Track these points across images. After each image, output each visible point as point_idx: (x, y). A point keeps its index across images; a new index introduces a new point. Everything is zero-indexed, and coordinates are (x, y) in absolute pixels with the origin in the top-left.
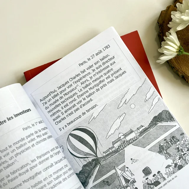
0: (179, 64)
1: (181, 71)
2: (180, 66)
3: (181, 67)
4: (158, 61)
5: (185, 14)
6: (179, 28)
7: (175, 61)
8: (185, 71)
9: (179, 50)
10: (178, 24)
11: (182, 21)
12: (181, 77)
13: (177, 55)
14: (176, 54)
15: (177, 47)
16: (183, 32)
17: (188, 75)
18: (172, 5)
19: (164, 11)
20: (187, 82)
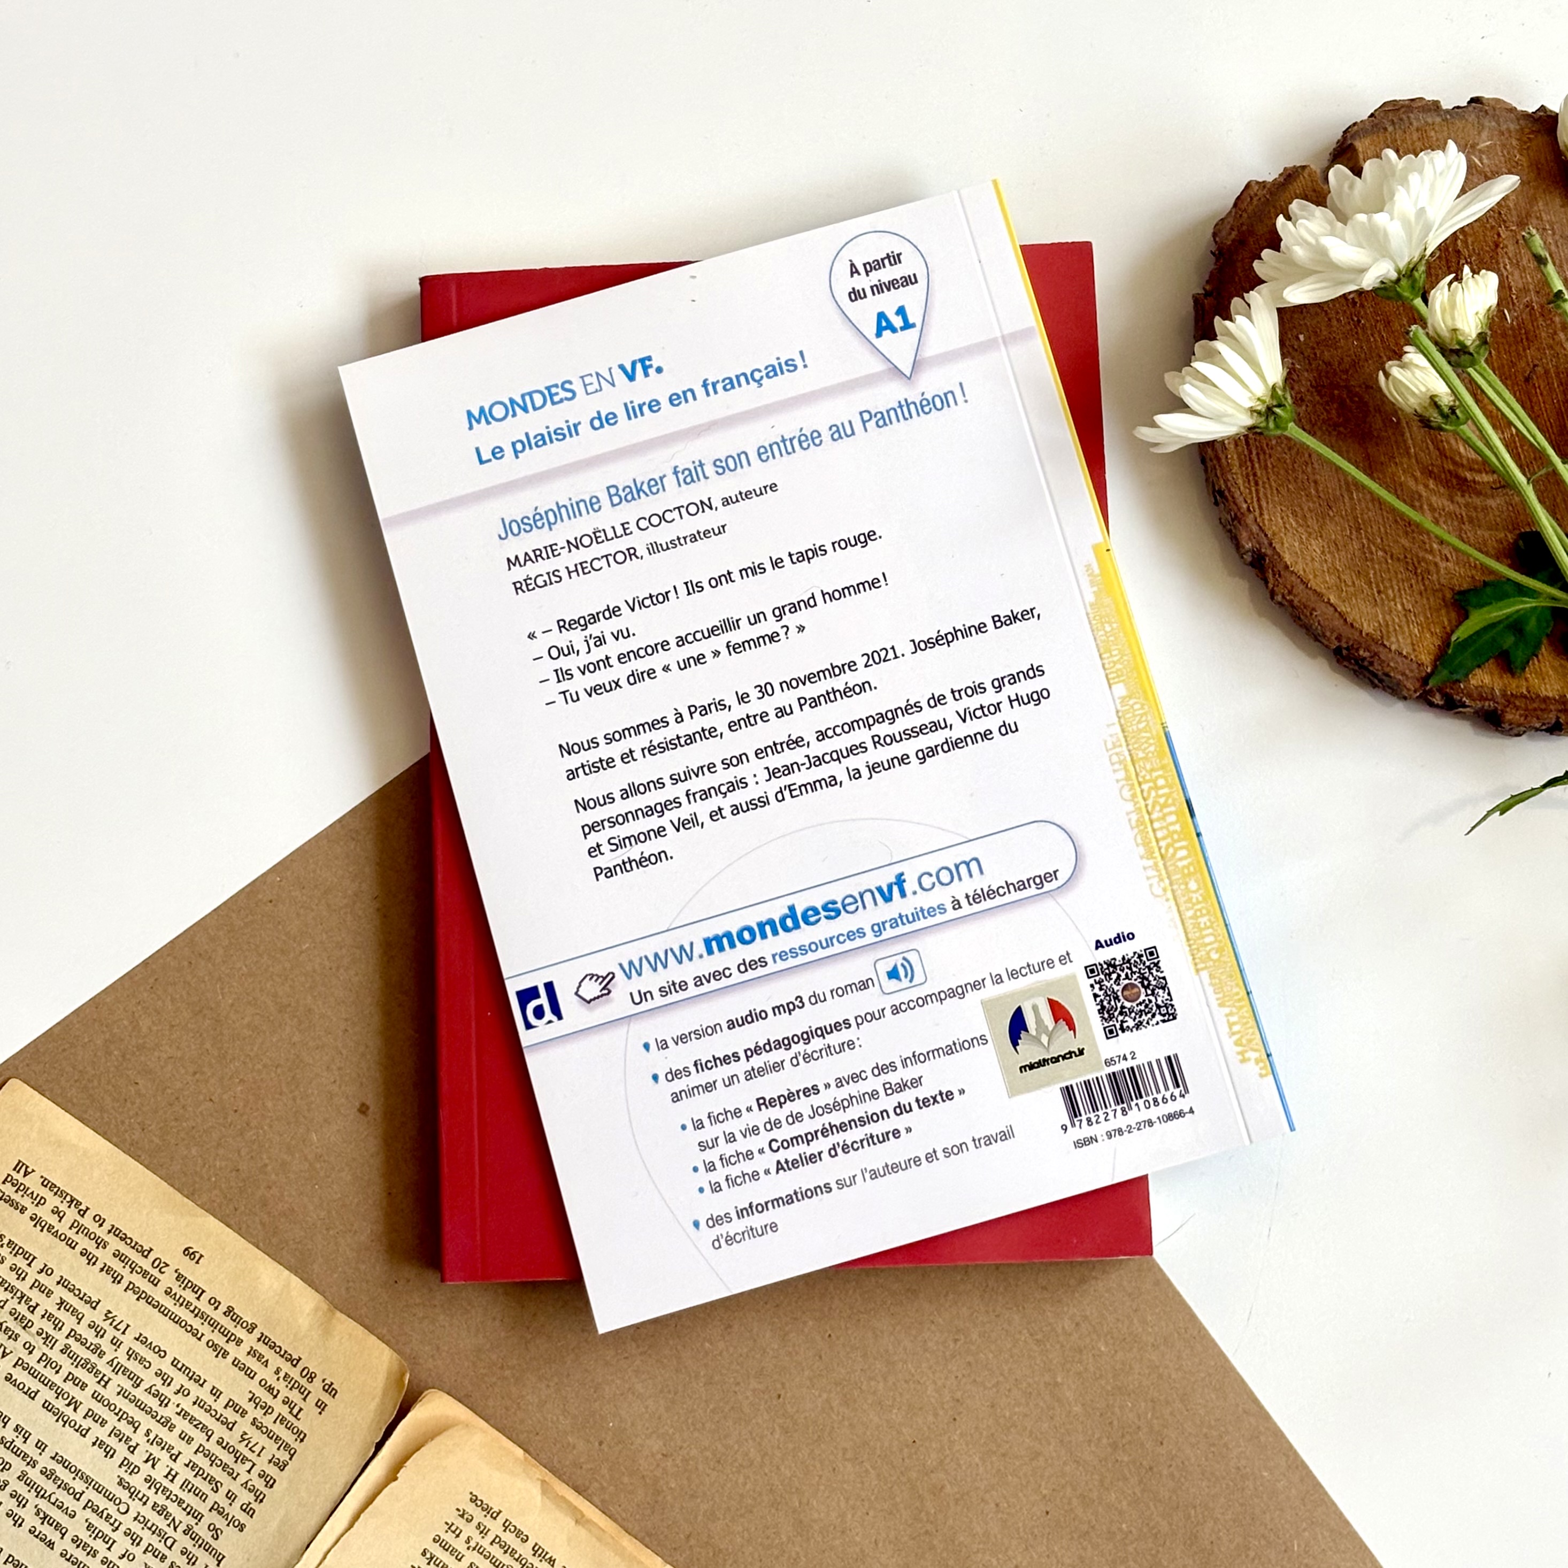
0: (1257, 484)
1: (1255, 528)
2: (1259, 500)
3: (1260, 507)
4: (1143, 433)
7: (1241, 466)
8: (1274, 534)
9: (1268, 409)
12: (1248, 557)
13: (1251, 429)
14: (1247, 421)
16: (1330, 326)
17: (1288, 558)
18: (1316, 167)
19: (1263, 184)
20: (1273, 594)
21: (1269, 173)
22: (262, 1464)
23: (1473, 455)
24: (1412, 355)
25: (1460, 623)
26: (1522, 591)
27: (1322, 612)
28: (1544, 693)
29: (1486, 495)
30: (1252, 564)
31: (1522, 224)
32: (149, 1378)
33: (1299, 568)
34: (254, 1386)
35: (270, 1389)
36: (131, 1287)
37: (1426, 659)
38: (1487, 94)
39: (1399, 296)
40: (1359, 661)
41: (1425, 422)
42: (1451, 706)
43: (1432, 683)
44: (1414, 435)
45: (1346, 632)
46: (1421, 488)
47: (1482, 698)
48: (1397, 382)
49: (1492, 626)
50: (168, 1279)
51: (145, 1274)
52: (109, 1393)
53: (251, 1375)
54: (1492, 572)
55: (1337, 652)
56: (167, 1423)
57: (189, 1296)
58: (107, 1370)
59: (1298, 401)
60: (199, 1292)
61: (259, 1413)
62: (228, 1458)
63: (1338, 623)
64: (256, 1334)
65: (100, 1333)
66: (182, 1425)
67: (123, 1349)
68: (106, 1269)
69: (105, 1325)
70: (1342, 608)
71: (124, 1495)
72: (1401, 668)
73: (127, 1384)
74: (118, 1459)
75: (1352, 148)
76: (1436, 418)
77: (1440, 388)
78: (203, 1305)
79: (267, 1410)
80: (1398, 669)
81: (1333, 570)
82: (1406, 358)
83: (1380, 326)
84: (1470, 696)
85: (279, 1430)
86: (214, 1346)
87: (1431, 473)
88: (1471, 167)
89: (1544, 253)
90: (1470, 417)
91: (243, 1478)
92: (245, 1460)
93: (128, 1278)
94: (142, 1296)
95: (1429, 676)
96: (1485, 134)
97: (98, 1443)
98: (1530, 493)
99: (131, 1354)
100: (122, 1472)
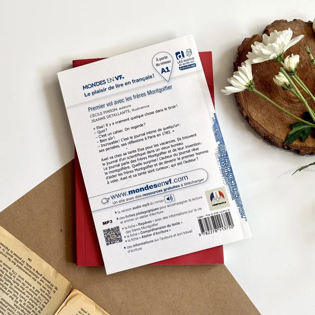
0: (247, 102)
1: (246, 111)
2: (247, 105)
3: (248, 107)
4: (223, 91)
5: (267, 47)
6: (256, 61)
7: (243, 98)
9: (250, 85)
10: (256, 56)
11: (261, 54)
12: (245, 117)
13: (246, 90)
14: (245, 88)
15: (248, 81)
16: (263, 68)
17: (253, 117)
18: (260, 35)
19: (249, 38)
20: (250, 125)
21: (250, 36)
22: (42, 303)
23: (294, 95)
24: (281, 74)
25: (290, 131)
26: (304, 124)
27: (261, 129)
28: (309, 146)
29: (297, 104)
30: (246, 119)
31: (305, 46)
32: (21, 284)
33: (256, 119)
34: (41, 287)
35: (44, 288)
36: (18, 266)
37: (283, 139)
38: (297, 18)
39: (278, 61)
40: (269, 139)
41: (283, 88)
42: (289, 149)
43: (284, 144)
44: (281, 92)
45: (266, 133)
46: (282, 103)
47: (296, 147)
48: (277, 80)
49: (298, 131)
50: (25, 265)
51: (20, 263)
52: (13, 287)
53: (41, 285)
54: (298, 120)
55: (264, 137)
56: (24, 293)
57: (29, 268)
58: (12, 282)
59: (256, 84)
60: (31, 267)
61: (42, 292)
62: (36, 301)
63: (264, 131)
64: (42, 276)
65: (11, 275)
66: (27, 294)
67: (16, 278)
68: (13, 262)
69: (12, 273)
70: (265, 128)
71: (15, 307)
72: (278, 140)
73: (16, 285)
74: (14, 300)
75: (268, 30)
76: (286, 87)
77: (286, 81)
78: (32, 270)
79: (44, 292)
80: (277, 141)
81: (263, 120)
82: (279, 74)
83: (274, 68)
84: (293, 147)
85: (46, 296)
86: (34, 278)
87: (284, 99)
88: (293, 34)
89: (309, 51)
90: (293, 87)
91: (38, 306)
92: (39, 302)
93: (17, 264)
94: (20, 267)
95: (284, 142)
96: (297, 27)
97: (10, 297)
98: (306, 103)
99: (17, 279)
100: (15, 303)
